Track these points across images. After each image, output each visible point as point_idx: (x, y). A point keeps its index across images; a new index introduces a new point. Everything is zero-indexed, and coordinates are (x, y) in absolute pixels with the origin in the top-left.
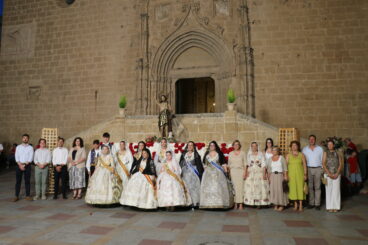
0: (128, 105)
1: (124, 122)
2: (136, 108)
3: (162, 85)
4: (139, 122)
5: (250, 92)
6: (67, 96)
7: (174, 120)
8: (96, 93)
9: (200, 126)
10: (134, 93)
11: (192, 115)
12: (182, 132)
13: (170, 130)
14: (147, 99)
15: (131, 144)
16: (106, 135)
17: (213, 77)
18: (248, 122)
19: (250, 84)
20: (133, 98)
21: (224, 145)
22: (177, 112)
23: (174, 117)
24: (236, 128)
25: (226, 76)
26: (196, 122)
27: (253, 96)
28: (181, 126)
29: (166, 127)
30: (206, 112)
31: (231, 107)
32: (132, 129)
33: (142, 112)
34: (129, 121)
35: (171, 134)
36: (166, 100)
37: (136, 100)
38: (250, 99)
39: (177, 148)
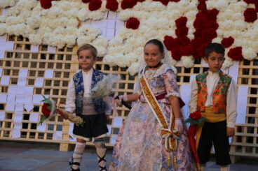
39: (252, 6)
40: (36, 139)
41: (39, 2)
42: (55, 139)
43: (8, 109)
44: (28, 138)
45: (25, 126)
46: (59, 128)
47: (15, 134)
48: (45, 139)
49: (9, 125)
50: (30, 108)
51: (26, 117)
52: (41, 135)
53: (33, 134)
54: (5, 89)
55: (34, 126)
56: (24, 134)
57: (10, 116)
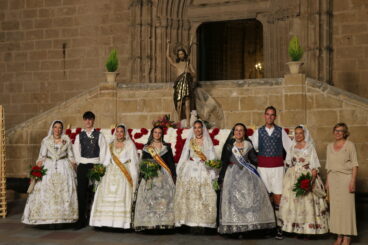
0: (119, 66)
1: (115, 95)
2: (133, 72)
3: (174, 32)
4: (140, 94)
5: (325, 44)
6: (14, 53)
7: (199, 90)
8: (64, 46)
9: (243, 100)
10: (128, 46)
11: (229, 82)
12: (213, 111)
13: (193, 107)
14: (150, 58)
16: (89, 116)
17: (260, 18)
18: (325, 93)
19: (325, 27)
20: (126, 56)
23: (198, 85)
24: (305, 103)
25: (283, 15)
26: (235, 94)
27: (330, 50)
28: (211, 101)
29: (187, 103)
30: (243, 77)
31: (294, 68)
32: (128, 105)
33: (142, 79)
34: (124, 94)
35: (194, 113)
36: (186, 58)
37: (132, 58)
38: (325, 54)
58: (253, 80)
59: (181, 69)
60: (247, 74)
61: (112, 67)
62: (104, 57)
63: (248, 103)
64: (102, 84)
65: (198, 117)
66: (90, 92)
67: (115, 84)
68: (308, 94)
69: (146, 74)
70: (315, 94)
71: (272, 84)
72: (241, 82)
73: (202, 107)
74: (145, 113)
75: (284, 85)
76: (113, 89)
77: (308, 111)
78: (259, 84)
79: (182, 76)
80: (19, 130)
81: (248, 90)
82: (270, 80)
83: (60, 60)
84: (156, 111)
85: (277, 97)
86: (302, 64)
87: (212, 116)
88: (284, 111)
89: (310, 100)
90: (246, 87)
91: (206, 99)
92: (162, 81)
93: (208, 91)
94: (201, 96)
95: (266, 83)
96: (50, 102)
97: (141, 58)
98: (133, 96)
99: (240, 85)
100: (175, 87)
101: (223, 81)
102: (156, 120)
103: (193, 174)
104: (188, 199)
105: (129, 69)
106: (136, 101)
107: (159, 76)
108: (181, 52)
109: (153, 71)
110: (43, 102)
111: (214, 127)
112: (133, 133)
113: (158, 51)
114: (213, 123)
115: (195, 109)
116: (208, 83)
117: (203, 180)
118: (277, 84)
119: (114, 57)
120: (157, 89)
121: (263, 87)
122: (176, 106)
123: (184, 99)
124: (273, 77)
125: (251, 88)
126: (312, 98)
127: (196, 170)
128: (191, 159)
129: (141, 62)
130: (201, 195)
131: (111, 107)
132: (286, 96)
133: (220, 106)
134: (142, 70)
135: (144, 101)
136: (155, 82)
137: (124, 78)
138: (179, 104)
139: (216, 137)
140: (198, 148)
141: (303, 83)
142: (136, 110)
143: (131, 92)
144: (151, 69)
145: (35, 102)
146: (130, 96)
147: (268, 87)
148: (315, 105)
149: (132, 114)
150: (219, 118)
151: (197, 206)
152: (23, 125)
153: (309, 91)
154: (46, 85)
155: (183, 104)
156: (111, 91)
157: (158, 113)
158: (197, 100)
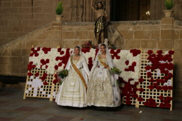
0: (64, 12)
1: (61, 28)
2: (72, 15)
4: (75, 29)
7: (110, 27)
9: (136, 33)
11: (128, 22)
12: (118, 39)
13: (106, 36)
14: (82, 7)
15: (68, 50)
20: (68, 6)
21: (160, 52)
22: (112, 19)
23: (109, 24)
24: (173, 35)
26: (131, 29)
28: (117, 33)
31: (168, 14)
32: (69, 35)
33: (77, 19)
34: (66, 28)
35: (106, 40)
37: (72, 7)
39: (113, 54)
40: (42, 97)
41: (44, 52)
42: (48, 97)
43: (32, 87)
44: (39, 96)
45: (38, 92)
46: (50, 93)
47: (35, 95)
48: (45, 97)
49: (33, 92)
50: (40, 86)
51: (39, 89)
52: (44, 95)
53: (41, 95)
54: (32, 80)
55: (41, 92)
56: (38, 95)
57: (33, 89)
58: (143, 21)
59: (99, 14)
60: (141, 18)
61: (59, 12)
62: (55, 6)
63: (139, 34)
64: (53, 22)
65: (109, 42)
66: (46, 27)
67: (61, 22)
68: (176, 30)
69: (80, 17)
70: (180, 30)
71: (153, 24)
72: (135, 22)
73: (111, 37)
74: (78, 40)
75: (161, 24)
76: (60, 25)
77: (175, 40)
78: (146, 23)
79: (100, 18)
80: (5, 48)
81: (139, 27)
82: (153, 21)
83: (30, 7)
84: (85, 38)
85: (156, 31)
86: (173, 11)
87: (117, 42)
88: (160, 40)
89: (177, 34)
90: (138, 25)
91: (114, 32)
92: (89, 21)
93: (115, 27)
94: (111, 30)
95: (150, 23)
96: (24, 32)
97: (77, 7)
98: (71, 29)
99: (134, 24)
100: (95, 25)
101: (124, 22)
102: (84, 44)
103: (99, 76)
104: (96, 90)
105: (70, 13)
106: (73, 32)
107: (87, 18)
108: (99, 4)
109: (84, 15)
110: (20, 32)
111: (118, 49)
112: (70, 51)
113: (87, 3)
114: (117, 46)
115: (107, 37)
116: (115, 22)
117: (104, 79)
118: (157, 23)
119: (61, 6)
120: (86, 25)
121: (148, 25)
122: (96, 35)
123: (101, 32)
124: (155, 19)
125: (141, 25)
126: (178, 33)
127: (101, 73)
128: (99, 67)
129: (77, 9)
130: (103, 88)
131: (58, 35)
132: (162, 31)
133: (122, 36)
134: (77, 14)
135: (78, 33)
136: (85, 21)
137: (67, 19)
138: (98, 34)
139: (119, 54)
140: (103, 60)
141: (173, 23)
142: (73, 38)
143: (70, 27)
144: (83, 14)
145: (15, 32)
146: (69, 30)
147: (151, 25)
148: (179, 37)
149: (71, 40)
150: (121, 43)
151: (101, 94)
152: (8, 45)
153: (176, 28)
154: (22, 22)
155: (100, 35)
156: (58, 26)
157: (86, 40)
158: (109, 32)
